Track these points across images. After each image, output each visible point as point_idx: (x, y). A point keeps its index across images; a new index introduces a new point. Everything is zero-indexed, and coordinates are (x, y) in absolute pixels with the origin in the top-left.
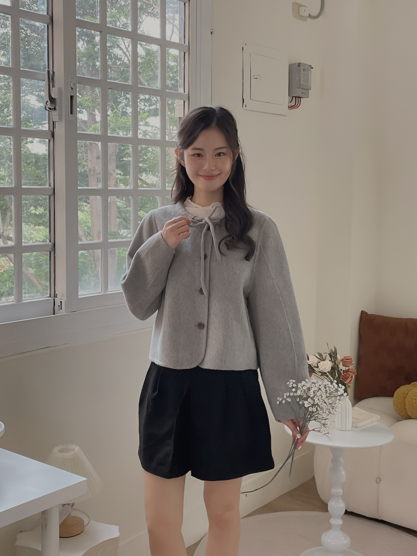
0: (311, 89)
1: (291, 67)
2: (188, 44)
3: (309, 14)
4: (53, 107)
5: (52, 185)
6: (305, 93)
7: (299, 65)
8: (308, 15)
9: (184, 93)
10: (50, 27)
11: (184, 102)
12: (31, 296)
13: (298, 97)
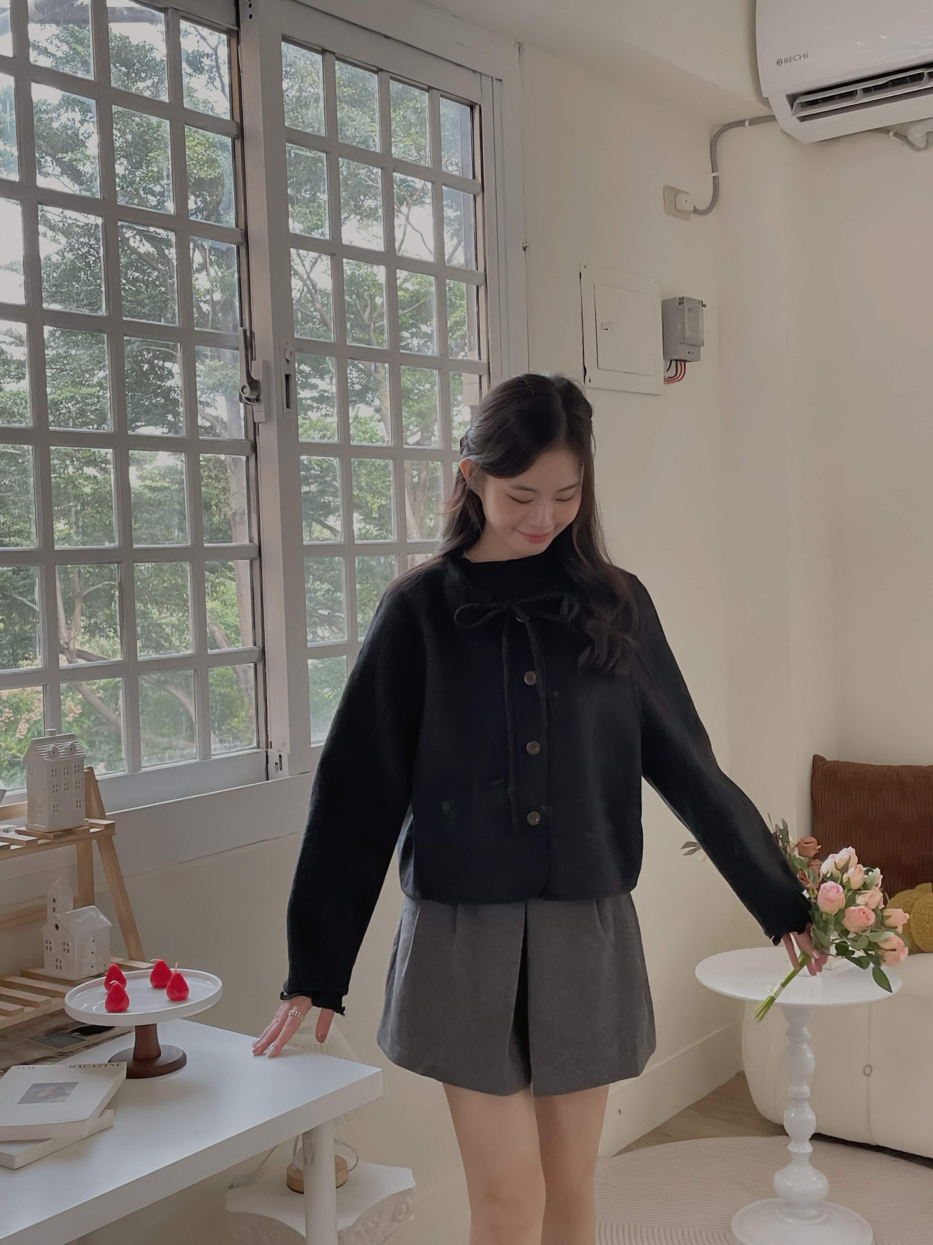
0: (703, 345)
1: (666, 305)
2: (483, 272)
3: (694, 207)
4: (255, 397)
5: (256, 540)
6: (693, 353)
7: (681, 301)
8: (692, 209)
9: (481, 362)
10: (243, 250)
11: (480, 377)
12: (225, 748)
13: (681, 361)
